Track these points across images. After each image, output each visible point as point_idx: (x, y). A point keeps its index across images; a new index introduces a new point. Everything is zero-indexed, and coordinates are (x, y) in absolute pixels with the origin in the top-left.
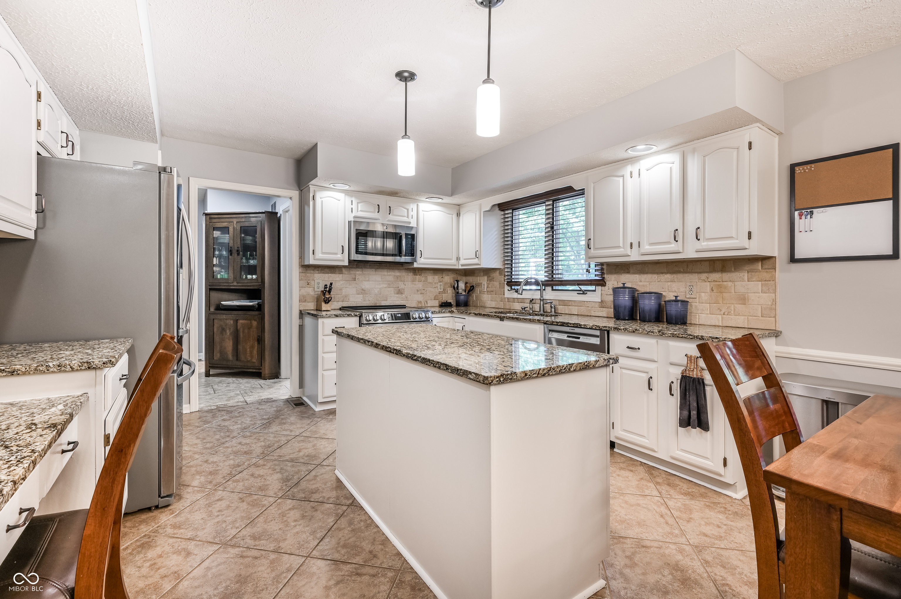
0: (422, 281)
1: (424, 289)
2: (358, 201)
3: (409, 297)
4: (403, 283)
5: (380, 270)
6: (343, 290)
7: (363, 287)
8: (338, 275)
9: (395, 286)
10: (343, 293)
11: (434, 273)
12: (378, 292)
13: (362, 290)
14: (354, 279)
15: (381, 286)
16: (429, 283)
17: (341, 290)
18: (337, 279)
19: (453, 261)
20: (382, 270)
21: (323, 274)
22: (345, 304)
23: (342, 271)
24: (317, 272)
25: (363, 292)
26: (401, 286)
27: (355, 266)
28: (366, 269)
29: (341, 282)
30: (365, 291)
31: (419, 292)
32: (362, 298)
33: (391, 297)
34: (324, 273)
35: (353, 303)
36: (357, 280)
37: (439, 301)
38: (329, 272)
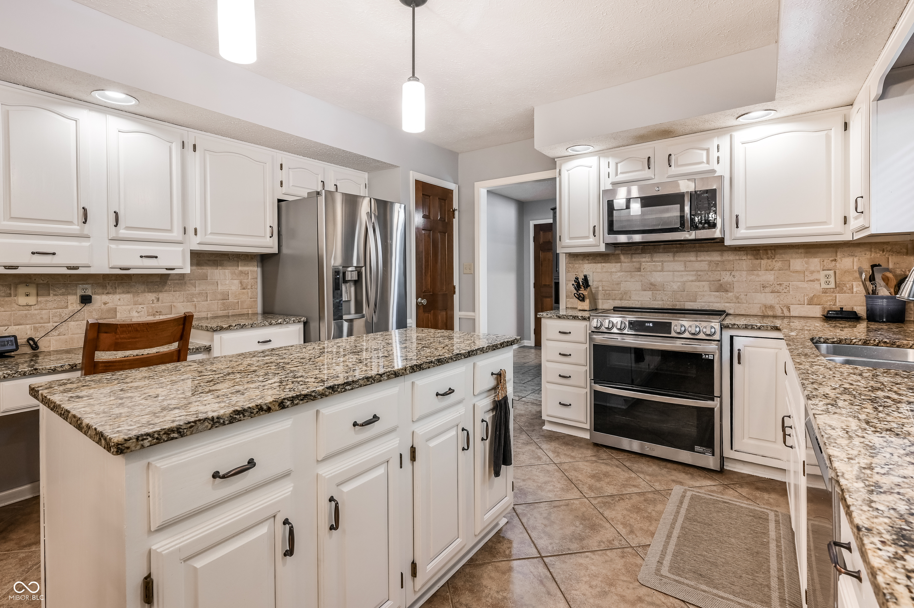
0: (776, 268)
1: (780, 284)
2: (617, 161)
3: (742, 296)
4: (728, 273)
5: (681, 254)
6: (622, 285)
7: (653, 280)
8: (614, 264)
9: (711, 279)
10: (622, 289)
11: (806, 253)
12: (679, 288)
13: (651, 284)
14: (639, 270)
15: (685, 279)
16: (793, 272)
17: (618, 284)
18: (614, 270)
19: (831, 226)
20: (686, 254)
21: (594, 265)
22: (625, 304)
23: (620, 259)
24: (587, 262)
25: (652, 287)
26: (726, 277)
27: (639, 251)
28: (658, 254)
29: (619, 274)
30: (655, 285)
31: (767, 290)
32: (651, 297)
33: (704, 296)
34: (595, 263)
35: (637, 302)
36: (642, 270)
37: (824, 309)
38: (602, 261)
